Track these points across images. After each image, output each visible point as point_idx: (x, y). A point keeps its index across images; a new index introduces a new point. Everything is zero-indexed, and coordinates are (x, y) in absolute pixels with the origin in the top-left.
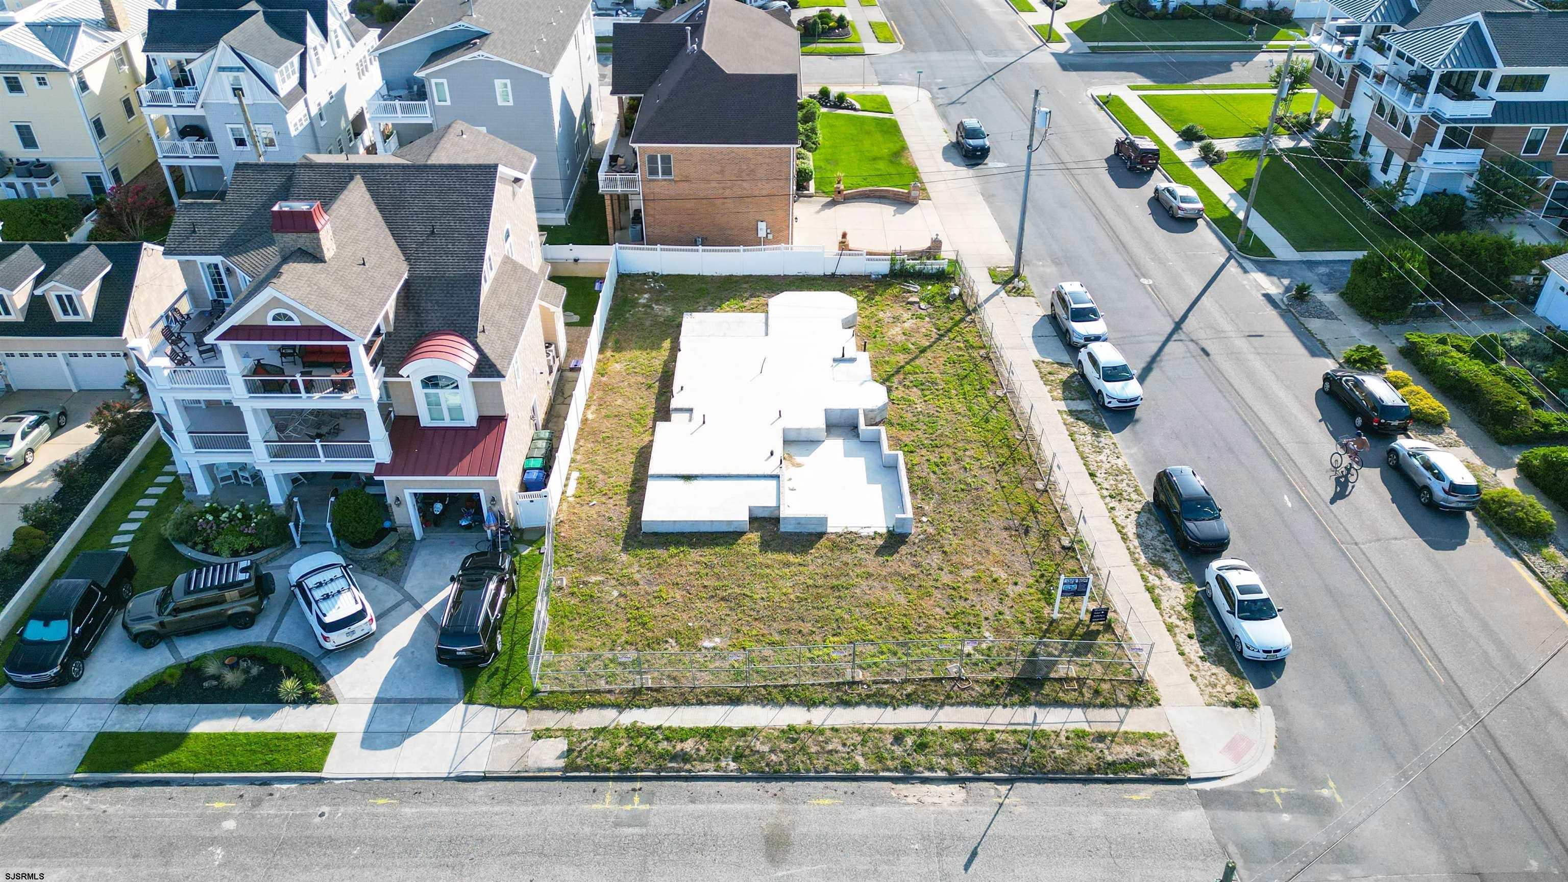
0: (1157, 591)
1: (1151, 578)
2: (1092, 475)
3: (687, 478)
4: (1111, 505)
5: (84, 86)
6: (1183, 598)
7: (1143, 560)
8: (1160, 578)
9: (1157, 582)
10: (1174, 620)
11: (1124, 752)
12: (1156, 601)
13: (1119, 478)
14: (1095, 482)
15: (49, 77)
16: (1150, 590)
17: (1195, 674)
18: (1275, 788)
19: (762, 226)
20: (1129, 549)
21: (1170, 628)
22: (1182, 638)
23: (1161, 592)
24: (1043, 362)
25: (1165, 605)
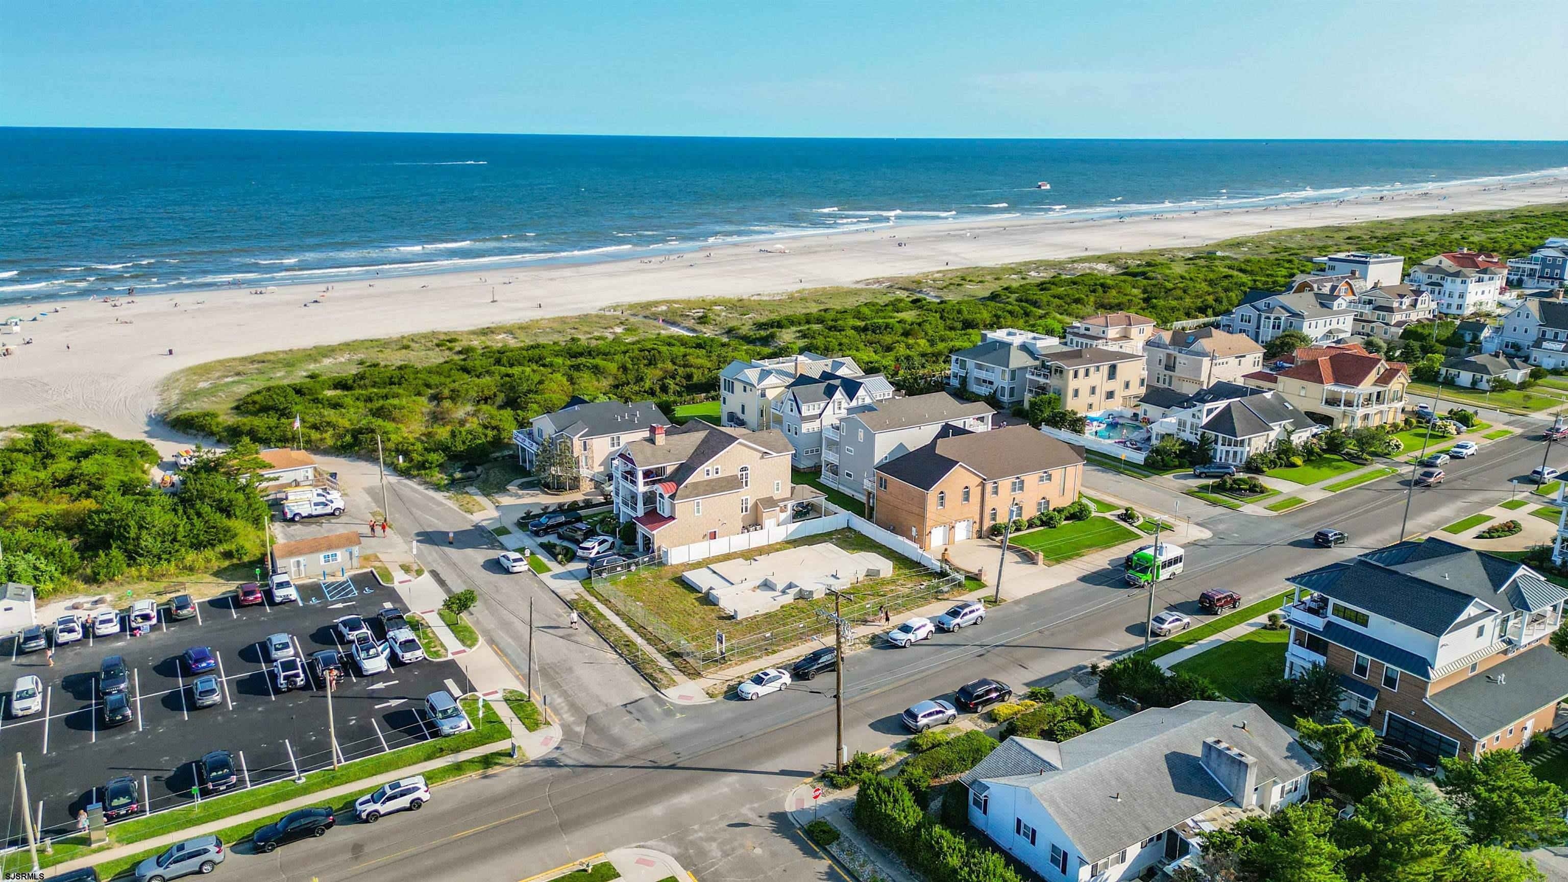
3: (715, 572)
5: (763, 395)
15: (753, 389)
19: (914, 529)
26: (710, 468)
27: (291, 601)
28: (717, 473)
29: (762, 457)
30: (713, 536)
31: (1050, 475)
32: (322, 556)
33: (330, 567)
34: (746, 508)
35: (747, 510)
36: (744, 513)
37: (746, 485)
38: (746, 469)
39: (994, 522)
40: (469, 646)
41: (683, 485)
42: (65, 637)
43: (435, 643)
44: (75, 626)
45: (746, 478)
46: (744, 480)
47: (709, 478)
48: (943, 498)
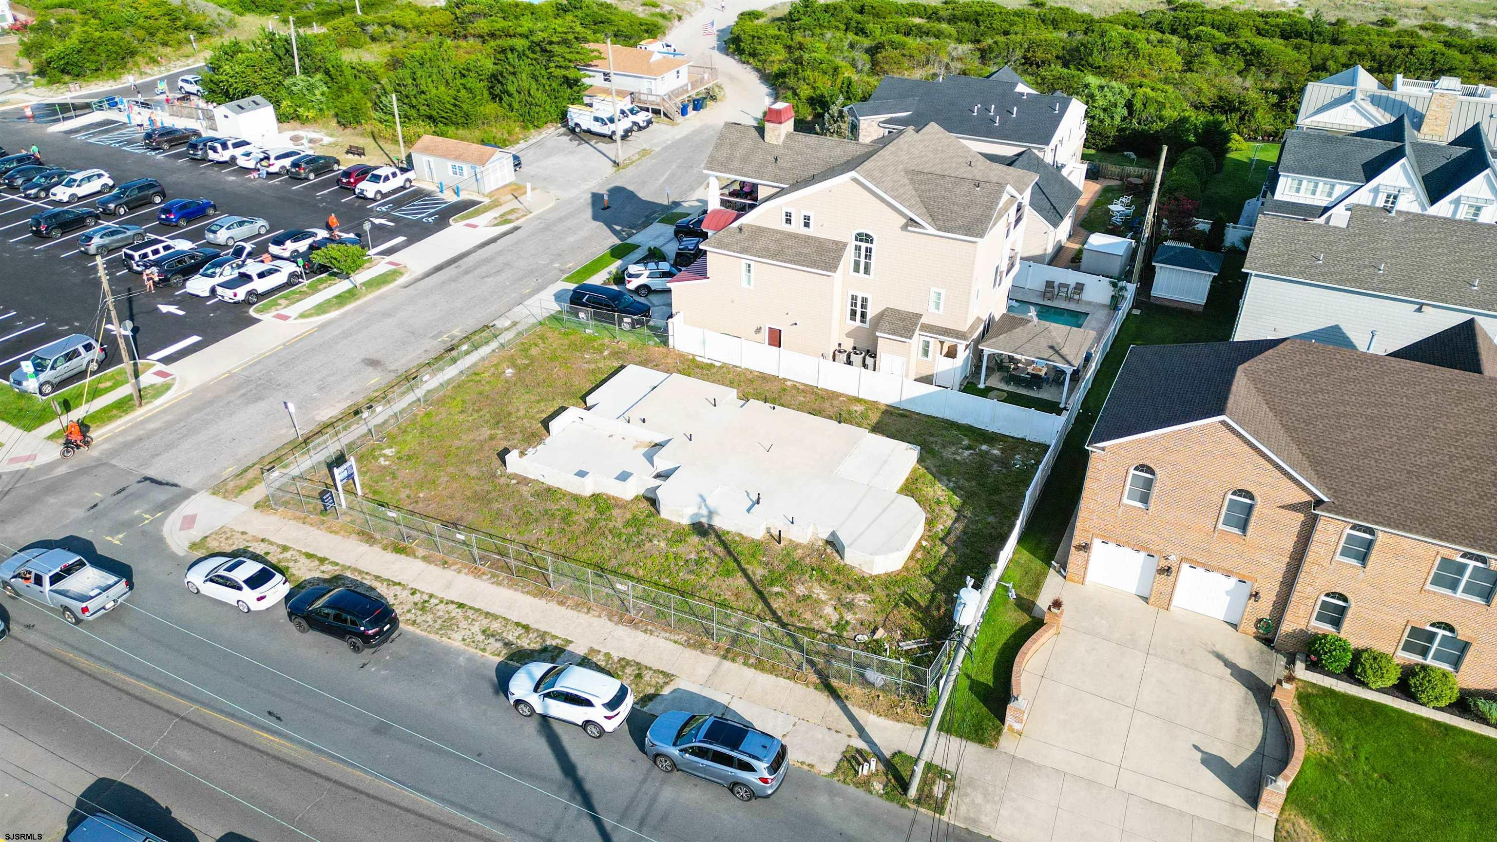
0: (317, 563)
1: (330, 567)
2: (461, 606)
4: (418, 595)
6: (295, 572)
7: (348, 574)
8: (323, 572)
9: (323, 568)
10: (288, 555)
11: (250, 474)
12: (309, 556)
13: (439, 622)
14: (452, 602)
16: (322, 560)
17: (245, 536)
18: (152, 521)
20: (367, 573)
21: (285, 548)
22: (272, 549)
23: (313, 564)
24: (667, 683)
25: (303, 559)
26: (792, 210)
27: (365, 198)
28: (807, 225)
29: (905, 228)
30: (776, 338)
32: (452, 164)
33: (454, 181)
34: (863, 315)
35: (863, 320)
36: (858, 323)
37: (867, 270)
38: (868, 238)
39: (1327, 628)
40: (302, 316)
41: (736, 224)
42: (212, 155)
43: (304, 295)
44: (219, 147)
45: (868, 256)
46: (863, 260)
47: (787, 228)
48: (1148, 484)
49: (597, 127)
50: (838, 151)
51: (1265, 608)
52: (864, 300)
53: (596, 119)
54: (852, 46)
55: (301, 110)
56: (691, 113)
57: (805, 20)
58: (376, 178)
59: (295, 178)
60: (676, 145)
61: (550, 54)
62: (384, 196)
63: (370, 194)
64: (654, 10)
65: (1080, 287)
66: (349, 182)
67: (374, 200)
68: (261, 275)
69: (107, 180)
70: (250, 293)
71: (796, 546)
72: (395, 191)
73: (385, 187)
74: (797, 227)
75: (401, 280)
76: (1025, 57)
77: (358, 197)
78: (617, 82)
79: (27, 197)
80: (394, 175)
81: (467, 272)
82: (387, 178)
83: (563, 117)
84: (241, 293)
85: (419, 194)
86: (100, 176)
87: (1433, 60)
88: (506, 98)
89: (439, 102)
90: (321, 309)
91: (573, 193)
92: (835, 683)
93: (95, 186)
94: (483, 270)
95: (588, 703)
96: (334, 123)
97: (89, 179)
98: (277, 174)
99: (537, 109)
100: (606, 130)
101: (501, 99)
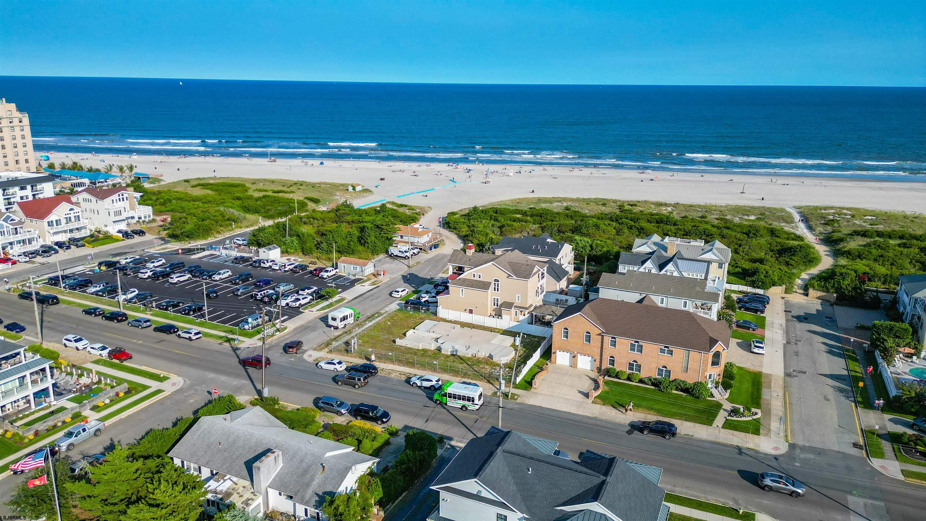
0: (351, 362)
1: (355, 363)
2: (392, 370)
9: (353, 363)
11: (322, 346)
14: (390, 369)
17: (327, 358)
25: (347, 361)
26: (475, 274)
27: (323, 278)
28: (480, 277)
29: (508, 277)
30: (471, 312)
31: (672, 351)
32: (352, 266)
33: (354, 272)
34: (497, 304)
35: (497, 306)
36: (496, 306)
37: (498, 291)
38: (498, 281)
39: (612, 366)
40: (317, 310)
41: (458, 278)
42: (262, 265)
43: (315, 306)
44: (266, 262)
45: (498, 286)
46: (496, 287)
47: (473, 278)
48: (567, 333)
49: (400, 254)
50: (488, 257)
51: (597, 364)
52: (497, 299)
53: (400, 251)
54: (493, 225)
55: (289, 250)
56: (433, 250)
57: (474, 216)
58: (327, 271)
59: (295, 272)
60: (429, 260)
61: (382, 230)
62: (329, 277)
63: (325, 277)
64: (413, 211)
65: (567, 300)
66: (316, 273)
67: (326, 279)
68: (303, 299)
69: (230, 273)
70: (300, 304)
71: (479, 358)
72: (332, 276)
73: (330, 274)
74: (477, 278)
75: (345, 301)
76: (558, 230)
77: (320, 278)
78: (405, 239)
79: (203, 279)
80: (333, 270)
81: (366, 298)
82: (330, 271)
83: (387, 252)
84: (298, 304)
85: (340, 277)
86: (228, 272)
87: (704, 232)
88: (366, 245)
89: (343, 245)
90: (323, 309)
91: (395, 276)
92: (491, 381)
93: (226, 275)
94: (370, 298)
95: (432, 381)
96: (301, 254)
97: (224, 273)
98: (287, 271)
99: (377, 248)
100: (403, 255)
101: (364, 245)
